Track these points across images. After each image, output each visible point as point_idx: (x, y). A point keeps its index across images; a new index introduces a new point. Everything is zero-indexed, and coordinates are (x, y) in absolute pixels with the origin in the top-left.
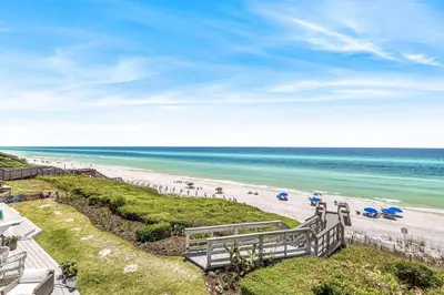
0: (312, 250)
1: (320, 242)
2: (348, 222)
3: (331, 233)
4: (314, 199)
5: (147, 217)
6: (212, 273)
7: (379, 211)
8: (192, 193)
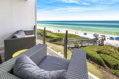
0: (95, 44)
1: (97, 43)
2: (105, 40)
3: (100, 41)
4: (95, 35)
5: (51, 37)
6: (70, 48)
7: (114, 38)
8: (60, 32)
